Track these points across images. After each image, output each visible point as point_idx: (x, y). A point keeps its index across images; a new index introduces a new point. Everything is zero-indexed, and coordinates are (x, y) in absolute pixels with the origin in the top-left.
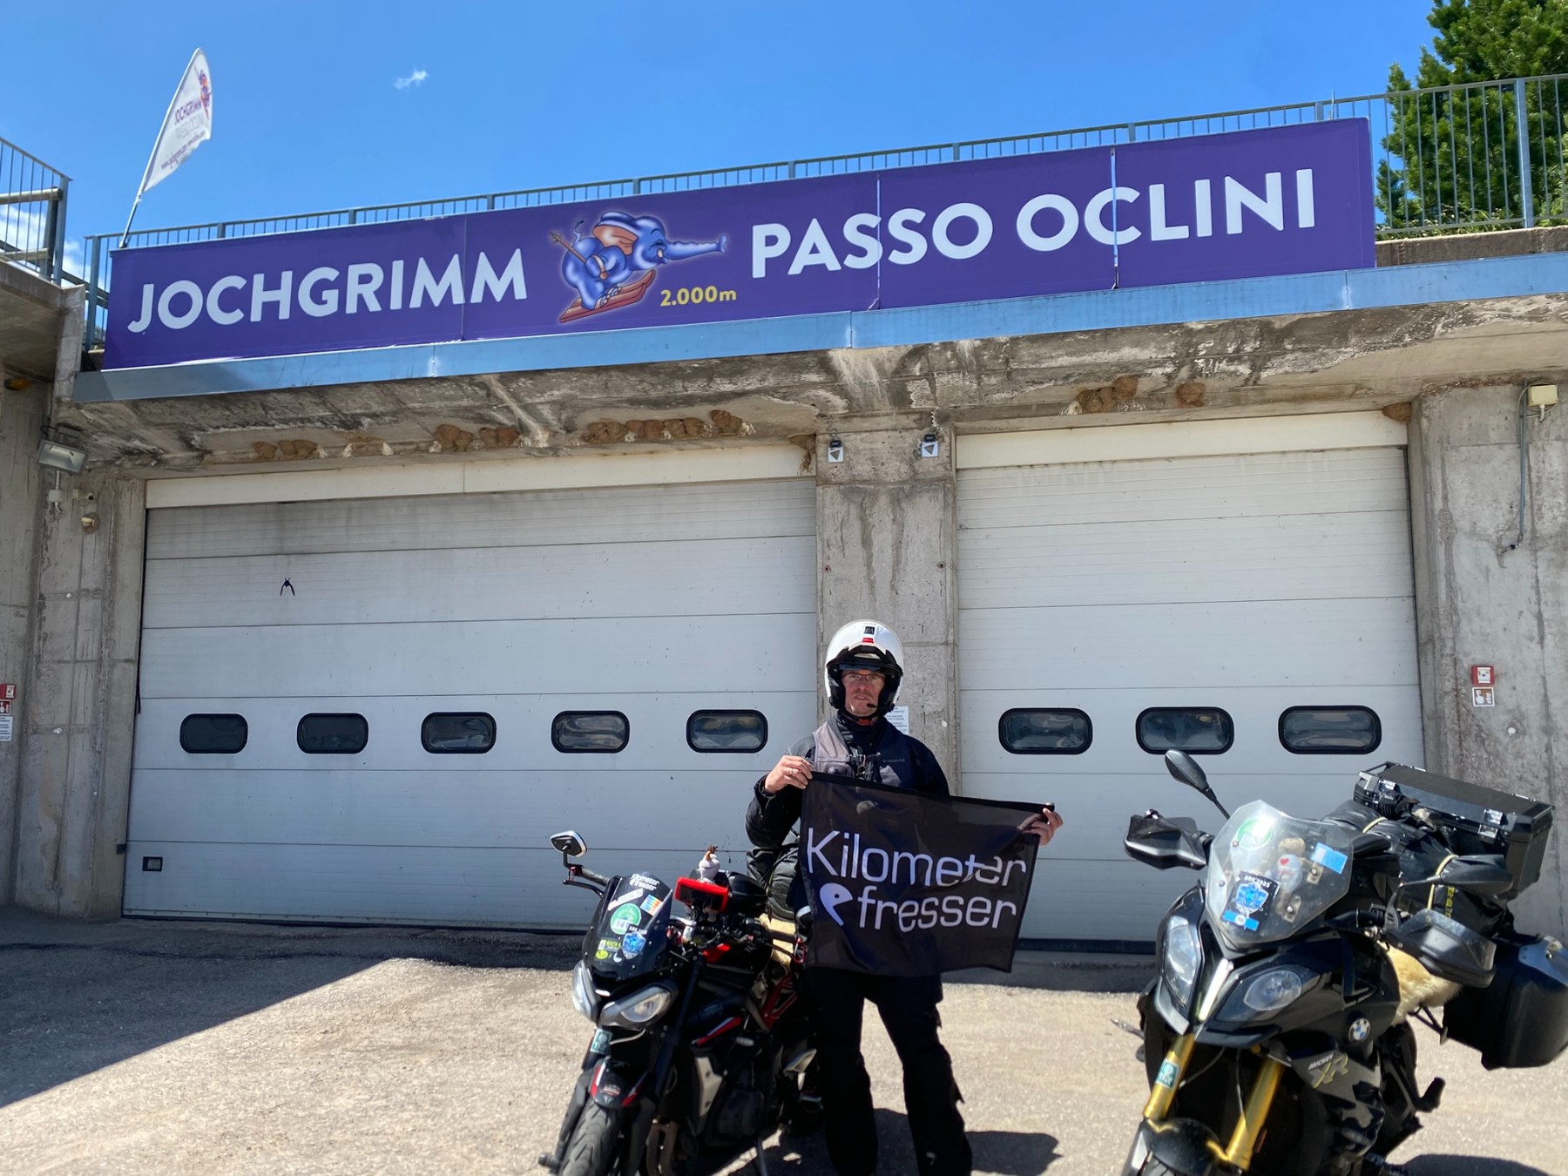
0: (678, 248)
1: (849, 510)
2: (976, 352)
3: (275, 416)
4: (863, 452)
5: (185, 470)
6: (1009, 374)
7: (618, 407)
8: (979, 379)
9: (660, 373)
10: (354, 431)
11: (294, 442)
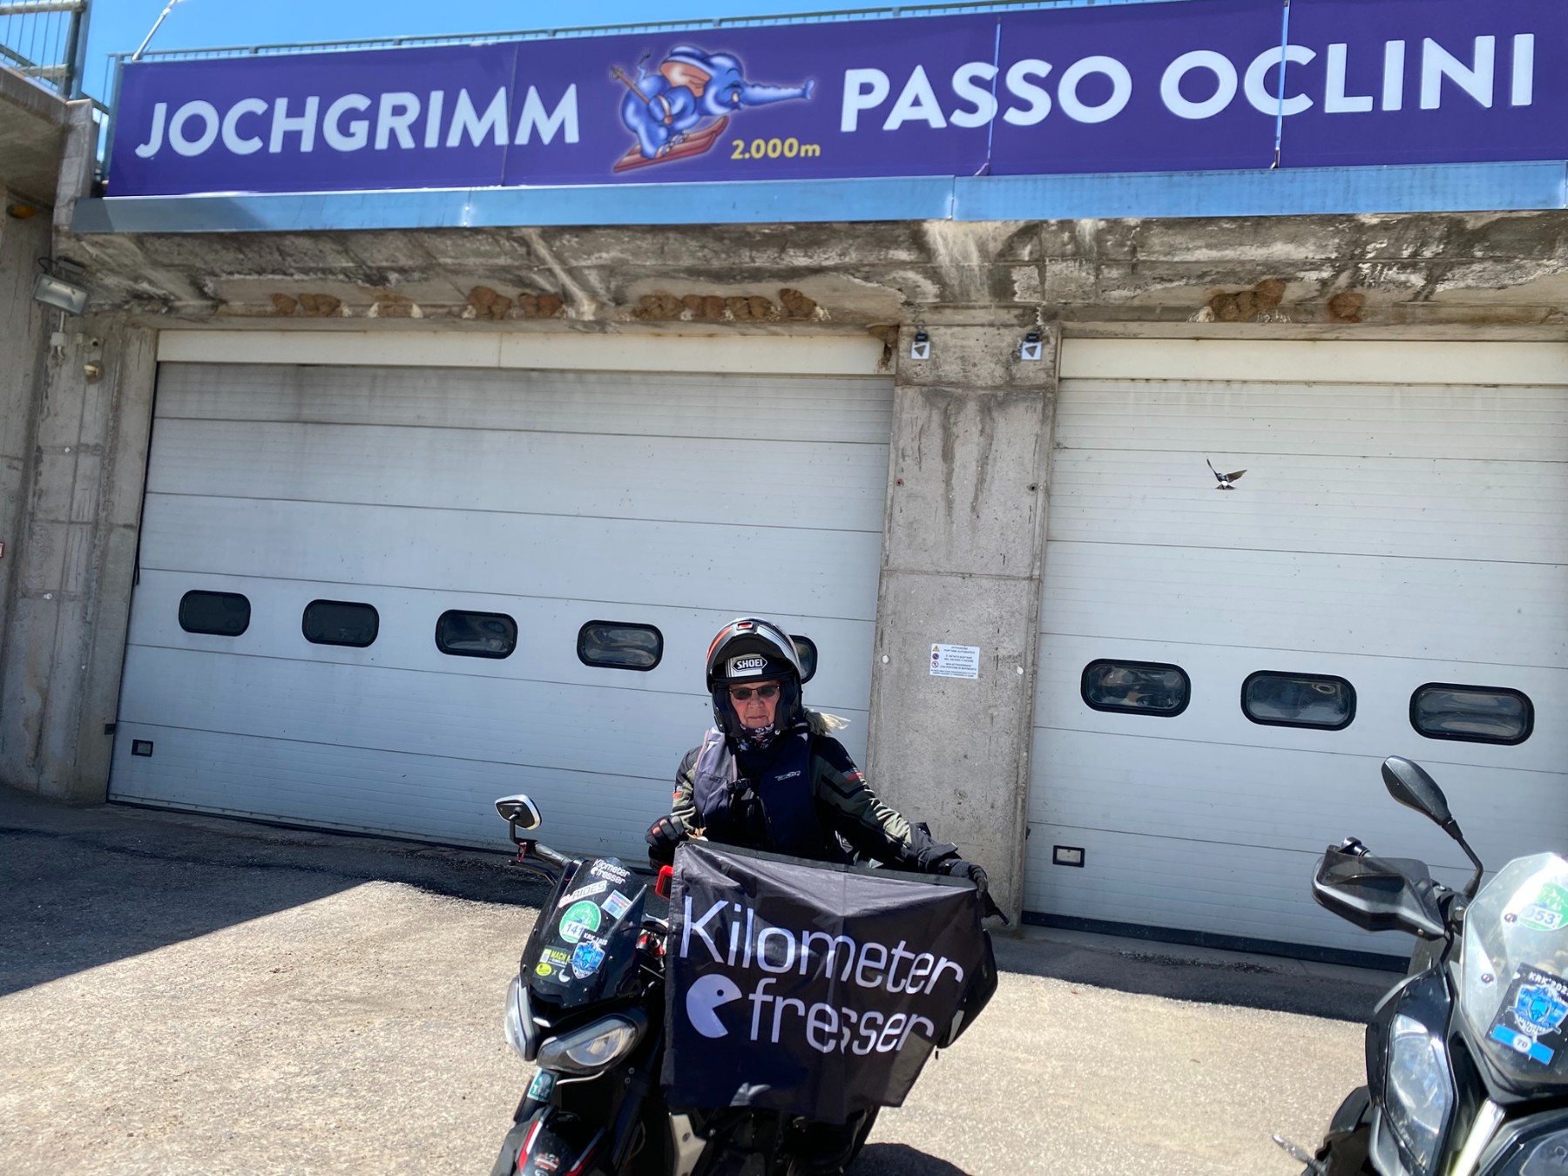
0: (758, 92)
1: (930, 417)
2: (1099, 236)
3: (293, 264)
4: (953, 350)
5: (199, 322)
6: (1134, 267)
7: (674, 278)
8: (1098, 270)
9: (723, 238)
10: (380, 287)
11: (315, 297)
